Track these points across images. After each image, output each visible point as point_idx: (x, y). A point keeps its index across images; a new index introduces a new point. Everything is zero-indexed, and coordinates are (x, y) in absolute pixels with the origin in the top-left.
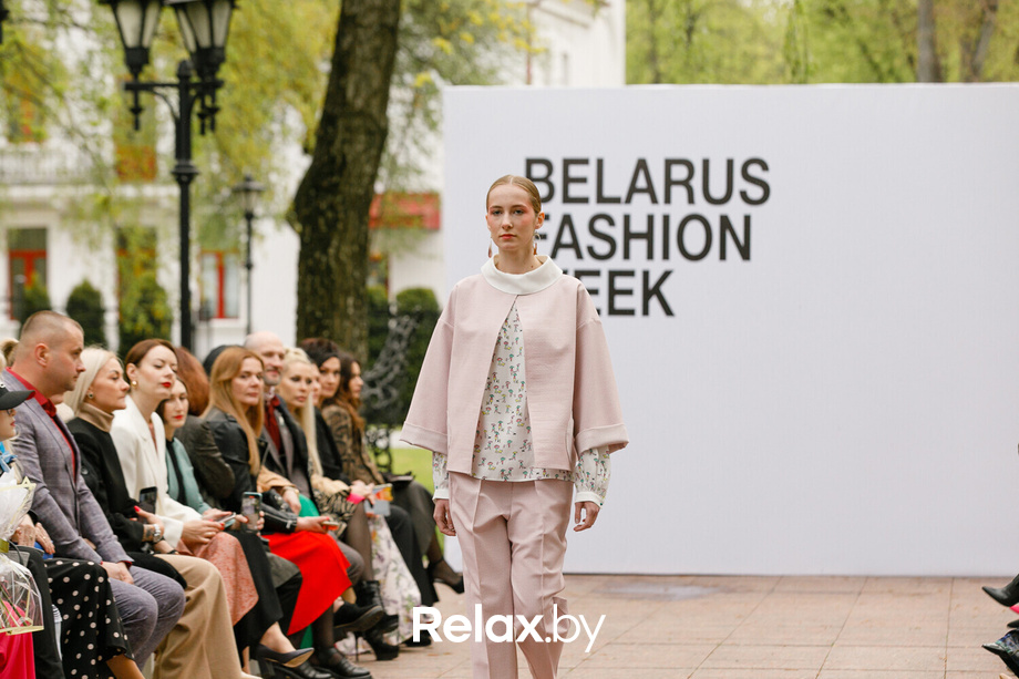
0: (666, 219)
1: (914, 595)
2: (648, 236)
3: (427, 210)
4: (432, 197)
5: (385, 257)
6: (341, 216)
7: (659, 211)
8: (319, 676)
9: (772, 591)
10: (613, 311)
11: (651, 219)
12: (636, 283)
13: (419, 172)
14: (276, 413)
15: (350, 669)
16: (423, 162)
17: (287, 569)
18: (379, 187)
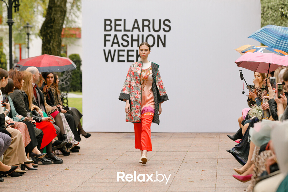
0: (143, 36)
1: (209, 138)
2: (138, 40)
3: (77, 33)
4: (79, 29)
5: (66, 46)
6: (54, 34)
7: (141, 33)
8: (48, 160)
9: (171, 137)
10: (128, 61)
11: (138, 36)
12: (134, 53)
13: (75, 22)
14: (36, 89)
15: (57, 159)
16: (76, 19)
17: (39, 131)
18: (64, 26)
